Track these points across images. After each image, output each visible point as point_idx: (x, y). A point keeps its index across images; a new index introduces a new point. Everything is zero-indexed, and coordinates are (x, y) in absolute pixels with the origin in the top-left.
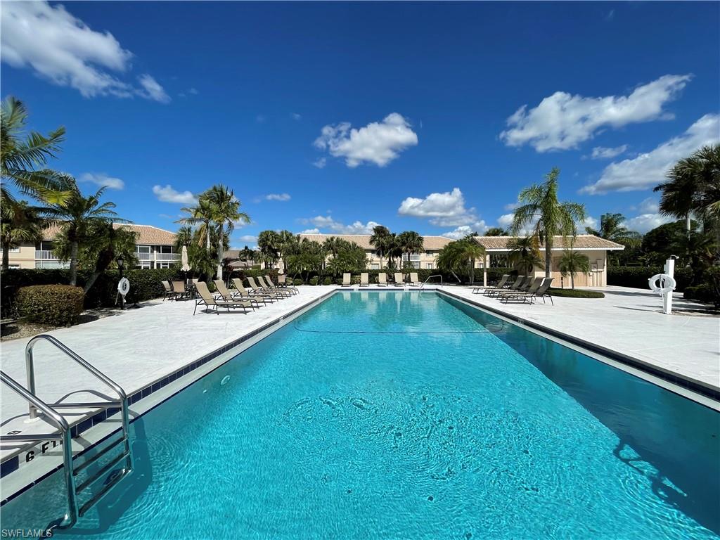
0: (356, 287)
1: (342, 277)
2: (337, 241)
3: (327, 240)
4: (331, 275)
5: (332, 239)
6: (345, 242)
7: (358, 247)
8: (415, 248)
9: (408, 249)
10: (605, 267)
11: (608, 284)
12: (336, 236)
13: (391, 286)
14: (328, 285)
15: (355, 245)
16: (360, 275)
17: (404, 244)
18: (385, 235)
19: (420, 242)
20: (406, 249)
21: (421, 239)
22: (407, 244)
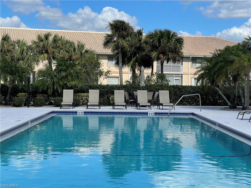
0: (80, 110)
1: (61, 95)
2: (55, 41)
3: (39, 38)
4: (44, 92)
5: (47, 37)
6: (67, 42)
7: (86, 51)
8: (170, 55)
9: (161, 56)
12: (54, 32)
13: (131, 109)
14: (41, 106)
15: (83, 46)
16: (88, 92)
17: (154, 48)
18: (127, 34)
19: (178, 45)
20: (158, 55)
21: (180, 41)
22: (159, 48)
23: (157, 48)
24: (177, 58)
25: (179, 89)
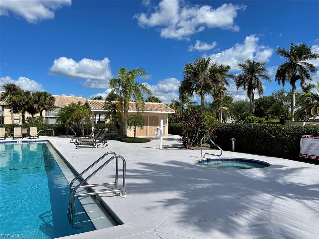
8: (46, 107)
9: (40, 107)
10: (167, 123)
11: (168, 134)
17: (36, 102)
18: (17, 94)
19: (52, 101)
20: (38, 106)
21: (53, 99)
22: (39, 102)
23: (38, 102)
24: (51, 108)
25: (48, 126)
